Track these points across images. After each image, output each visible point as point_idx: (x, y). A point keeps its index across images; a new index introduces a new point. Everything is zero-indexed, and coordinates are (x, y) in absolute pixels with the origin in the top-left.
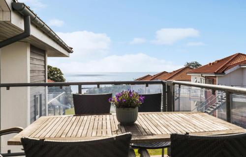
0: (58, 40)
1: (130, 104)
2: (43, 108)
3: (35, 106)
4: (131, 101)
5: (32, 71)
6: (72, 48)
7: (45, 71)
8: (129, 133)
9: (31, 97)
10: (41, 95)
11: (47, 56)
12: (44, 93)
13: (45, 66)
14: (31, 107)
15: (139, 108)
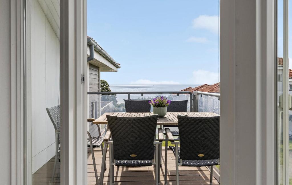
0: (107, 57)
1: (162, 105)
2: (97, 113)
3: (92, 111)
4: (162, 103)
5: (91, 83)
6: (119, 65)
7: (99, 83)
8: (157, 114)
9: (90, 104)
10: (96, 103)
11: (100, 71)
12: (98, 101)
13: (99, 79)
14: (90, 111)
15: (168, 108)
